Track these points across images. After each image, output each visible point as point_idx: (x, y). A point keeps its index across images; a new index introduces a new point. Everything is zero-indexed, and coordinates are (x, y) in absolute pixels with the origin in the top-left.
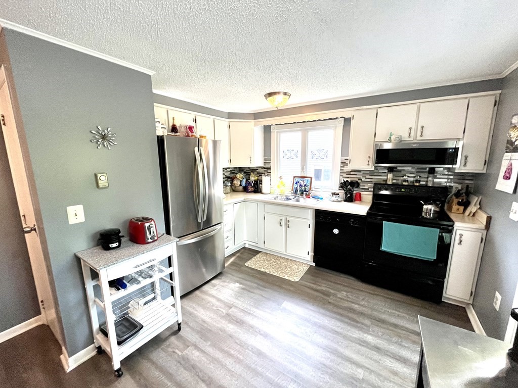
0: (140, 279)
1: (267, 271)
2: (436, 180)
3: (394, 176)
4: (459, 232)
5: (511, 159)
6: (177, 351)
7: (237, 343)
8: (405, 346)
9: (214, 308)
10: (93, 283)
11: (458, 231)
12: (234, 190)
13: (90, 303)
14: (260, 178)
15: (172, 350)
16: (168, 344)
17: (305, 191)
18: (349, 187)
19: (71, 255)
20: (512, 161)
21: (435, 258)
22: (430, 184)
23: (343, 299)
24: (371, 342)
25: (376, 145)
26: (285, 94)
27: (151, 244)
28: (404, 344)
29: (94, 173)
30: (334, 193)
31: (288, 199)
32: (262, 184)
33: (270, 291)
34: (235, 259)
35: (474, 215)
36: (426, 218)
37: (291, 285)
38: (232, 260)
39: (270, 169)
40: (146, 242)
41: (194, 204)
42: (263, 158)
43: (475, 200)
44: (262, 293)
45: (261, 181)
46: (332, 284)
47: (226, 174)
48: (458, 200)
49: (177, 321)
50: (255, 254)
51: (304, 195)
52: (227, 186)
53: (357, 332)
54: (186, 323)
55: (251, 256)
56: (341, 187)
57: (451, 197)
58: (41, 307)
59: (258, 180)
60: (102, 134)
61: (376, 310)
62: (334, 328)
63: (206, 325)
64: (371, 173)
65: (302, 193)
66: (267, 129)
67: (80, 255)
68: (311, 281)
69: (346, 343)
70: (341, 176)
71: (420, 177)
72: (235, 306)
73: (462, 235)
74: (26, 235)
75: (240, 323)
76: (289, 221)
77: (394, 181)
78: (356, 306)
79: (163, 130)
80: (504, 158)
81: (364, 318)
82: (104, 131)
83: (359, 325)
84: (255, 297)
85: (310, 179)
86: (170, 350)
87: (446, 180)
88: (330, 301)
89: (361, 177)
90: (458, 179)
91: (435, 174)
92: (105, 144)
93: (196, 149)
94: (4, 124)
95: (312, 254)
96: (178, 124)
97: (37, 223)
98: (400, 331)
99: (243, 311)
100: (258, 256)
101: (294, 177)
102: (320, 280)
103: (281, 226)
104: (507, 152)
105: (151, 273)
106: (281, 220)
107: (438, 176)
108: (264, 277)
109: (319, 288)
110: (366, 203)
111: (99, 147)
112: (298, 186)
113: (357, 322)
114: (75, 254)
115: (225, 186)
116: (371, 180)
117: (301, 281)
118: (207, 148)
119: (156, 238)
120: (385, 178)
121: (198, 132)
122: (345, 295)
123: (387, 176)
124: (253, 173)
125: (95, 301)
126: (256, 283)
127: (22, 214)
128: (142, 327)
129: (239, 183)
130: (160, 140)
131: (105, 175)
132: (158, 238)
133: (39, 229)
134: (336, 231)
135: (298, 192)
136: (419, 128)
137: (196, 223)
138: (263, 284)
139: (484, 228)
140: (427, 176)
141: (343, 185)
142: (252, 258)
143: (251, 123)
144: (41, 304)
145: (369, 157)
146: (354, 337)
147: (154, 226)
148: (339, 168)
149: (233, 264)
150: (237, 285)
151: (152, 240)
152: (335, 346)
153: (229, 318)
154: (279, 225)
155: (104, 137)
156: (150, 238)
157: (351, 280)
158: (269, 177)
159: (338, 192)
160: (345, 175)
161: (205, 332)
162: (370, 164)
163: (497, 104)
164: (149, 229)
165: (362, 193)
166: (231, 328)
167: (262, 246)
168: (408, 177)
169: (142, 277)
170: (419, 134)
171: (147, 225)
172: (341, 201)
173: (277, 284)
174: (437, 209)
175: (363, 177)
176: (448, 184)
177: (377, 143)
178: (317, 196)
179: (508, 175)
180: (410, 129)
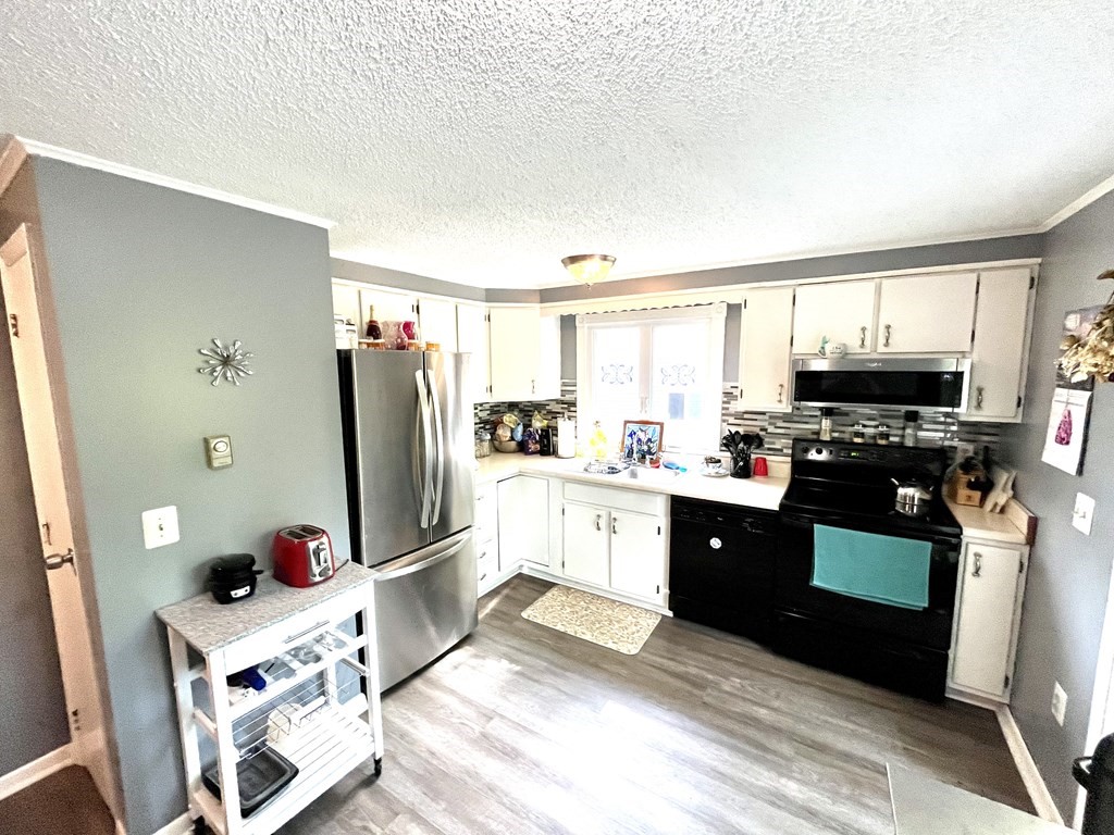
0: (295, 665)
1: (570, 631)
2: (922, 434)
3: (834, 423)
4: (973, 549)
5: (1068, 403)
6: (372, 826)
7: (504, 804)
8: (869, 807)
9: (454, 720)
10: (193, 675)
11: (970, 546)
12: (497, 448)
13: (185, 722)
14: (552, 423)
15: (360, 824)
16: (352, 808)
17: (649, 453)
18: (741, 445)
19: (146, 615)
20: (1070, 407)
21: (926, 605)
22: (909, 443)
23: (735, 695)
24: (794, 797)
25: (794, 362)
26: (605, 258)
27: (321, 587)
28: (867, 801)
29: (202, 437)
30: (711, 458)
31: (613, 471)
32: (557, 435)
33: (576, 677)
34: (499, 603)
35: (1003, 510)
36: (904, 516)
37: (622, 664)
38: (493, 604)
39: (574, 404)
40: (311, 582)
41: (413, 490)
42: (559, 382)
43: (1003, 478)
44: (560, 682)
45: (556, 429)
46: (710, 659)
47: (480, 414)
48: (970, 477)
49: (374, 754)
50: (542, 589)
51: (648, 462)
52: (482, 441)
53: (766, 773)
54: (393, 758)
55: (535, 594)
56: (725, 445)
57: (954, 471)
58: (73, 726)
59: (548, 427)
60: (223, 356)
61: (806, 721)
62: (716, 763)
63: (435, 762)
64: (786, 418)
65: (644, 457)
66: (568, 323)
67: (166, 617)
68: (665, 654)
69: (741, 799)
70: (724, 421)
71: (888, 427)
72: (502, 717)
73: (980, 556)
74: (50, 573)
75: (510, 754)
76: (615, 519)
77: (836, 435)
78: (762, 713)
79: (350, 335)
80: (1055, 398)
81: (780, 741)
82: (226, 348)
83: (769, 757)
84: (544, 694)
85: (658, 427)
86: (357, 823)
87: (942, 435)
88: (706, 699)
89: (765, 424)
90: (968, 433)
91: (920, 422)
92: (229, 374)
93: (419, 374)
94: (16, 334)
95: (665, 591)
96: (380, 319)
97: (75, 546)
98: (858, 770)
99: (518, 726)
100: (549, 594)
101: (626, 422)
102: (682, 649)
103: (599, 529)
104: (1059, 386)
105: (318, 649)
106: (599, 516)
107: (925, 426)
108: (563, 645)
109: (681, 669)
110: (777, 480)
111: (217, 383)
112: (635, 444)
113: (765, 749)
114: (155, 613)
115: (480, 440)
116: (787, 431)
117: (644, 654)
118: (441, 371)
119: (331, 573)
120: (817, 427)
121: (423, 336)
122: (739, 686)
123: (820, 423)
124: (539, 412)
125: (194, 716)
126: (546, 660)
127: (42, 521)
128: (297, 772)
129: (509, 434)
130: (344, 359)
131: (226, 440)
132: (335, 571)
133: (81, 559)
134: (716, 543)
135: (635, 455)
136: (882, 331)
137: (417, 529)
138: (562, 661)
139: (1024, 541)
140: (902, 425)
141: (730, 441)
142: (536, 599)
143: (534, 309)
144: (71, 719)
145: (782, 386)
146: (757, 786)
147: (326, 546)
148: (720, 405)
149: (495, 614)
150: (505, 664)
151: (322, 578)
152: (718, 808)
153: (487, 742)
154: (595, 529)
155: (226, 361)
156: (317, 573)
157: (750, 651)
158: (572, 423)
159: (718, 455)
160: (732, 420)
161: (433, 779)
162: (784, 398)
163: (1036, 283)
164: (317, 552)
165: (768, 458)
166: (490, 768)
167: (557, 571)
168: (864, 426)
169: (301, 661)
170: (882, 341)
171: (312, 545)
172: (725, 476)
173: (591, 661)
174: (927, 497)
175: (770, 424)
176: (947, 443)
177: (797, 357)
178: (673, 464)
179: (1064, 435)
180: (864, 329)
